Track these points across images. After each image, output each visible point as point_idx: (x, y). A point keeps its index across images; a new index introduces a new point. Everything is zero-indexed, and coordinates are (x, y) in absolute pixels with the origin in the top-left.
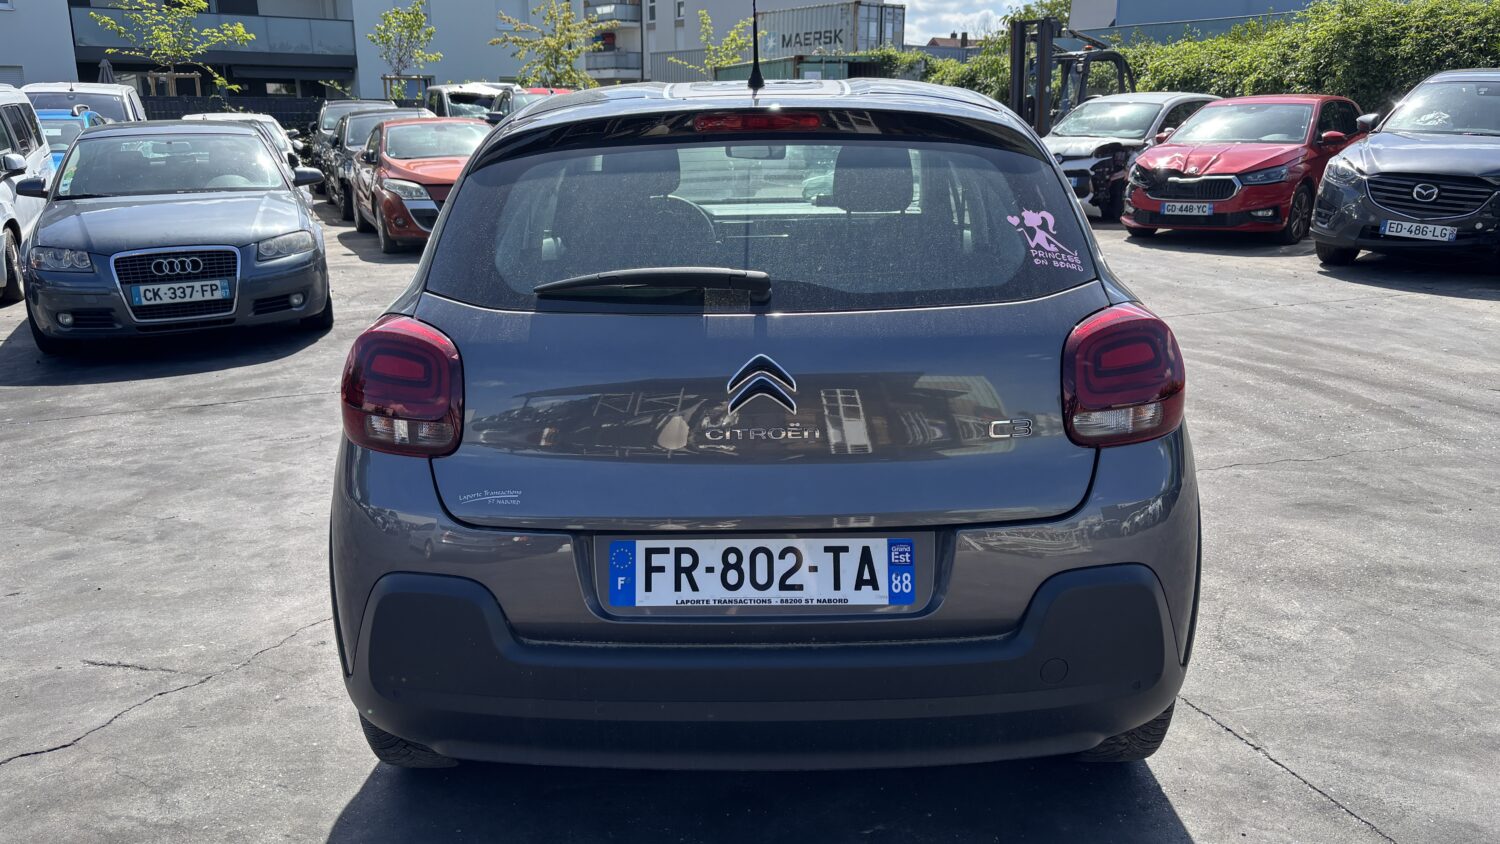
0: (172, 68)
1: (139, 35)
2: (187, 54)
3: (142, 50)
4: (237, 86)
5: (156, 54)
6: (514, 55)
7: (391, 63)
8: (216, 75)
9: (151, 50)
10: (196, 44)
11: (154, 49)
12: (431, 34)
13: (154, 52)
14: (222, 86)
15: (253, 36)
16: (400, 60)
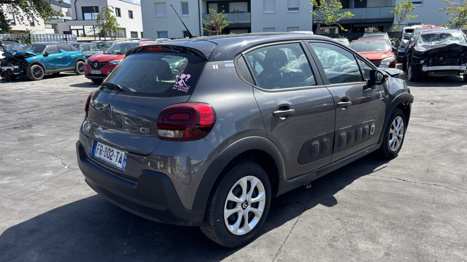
0: (330, 26)
1: (322, 17)
2: (334, 21)
3: (322, 21)
4: (347, 30)
5: (326, 22)
6: (447, 14)
7: (397, 19)
8: (341, 27)
9: (325, 20)
10: (337, 18)
11: (326, 20)
12: (413, 9)
13: (326, 21)
14: (343, 30)
15: (354, 15)
16: (401, 19)
